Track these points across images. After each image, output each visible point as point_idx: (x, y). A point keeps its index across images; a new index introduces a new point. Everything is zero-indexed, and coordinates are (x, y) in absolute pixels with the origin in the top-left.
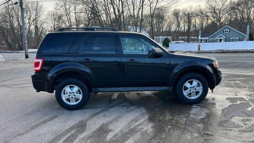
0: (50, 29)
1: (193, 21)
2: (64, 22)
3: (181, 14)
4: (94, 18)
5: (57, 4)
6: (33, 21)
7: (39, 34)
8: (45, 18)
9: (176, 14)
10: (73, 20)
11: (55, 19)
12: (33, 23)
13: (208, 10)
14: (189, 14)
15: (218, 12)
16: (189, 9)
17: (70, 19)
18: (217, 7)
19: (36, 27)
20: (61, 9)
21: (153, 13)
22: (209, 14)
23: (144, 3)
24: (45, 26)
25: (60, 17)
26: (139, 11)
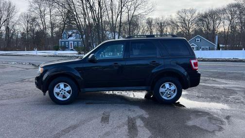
0: (22, 31)
1: (165, 29)
2: (38, 24)
3: (154, 22)
4: (70, 22)
5: (31, 6)
6: (4, 21)
7: (10, 35)
8: (17, 19)
9: (149, 23)
10: (48, 23)
11: (28, 21)
12: (4, 24)
13: (179, 21)
14: (161, 24)
15: (187, 22)
16: (161, 19)
17: (44, 21)
18: (186, 18)
19: (7, 28)
20: (35, 11)
21: (131, 20)
22: (179, 24)
23: (123, 10)
24: (17, 27)
25: (34, 20)
26: (117, 17)
